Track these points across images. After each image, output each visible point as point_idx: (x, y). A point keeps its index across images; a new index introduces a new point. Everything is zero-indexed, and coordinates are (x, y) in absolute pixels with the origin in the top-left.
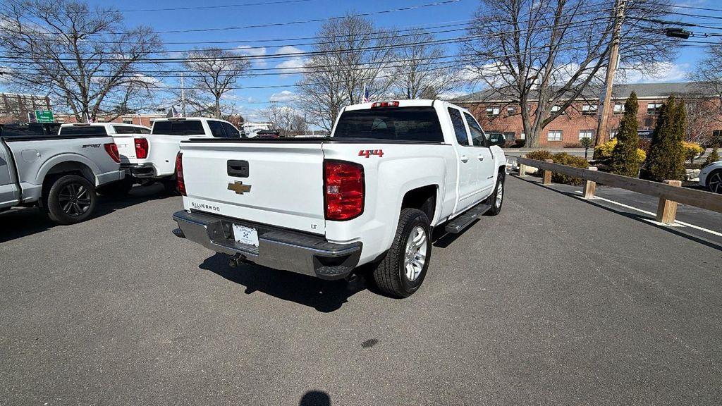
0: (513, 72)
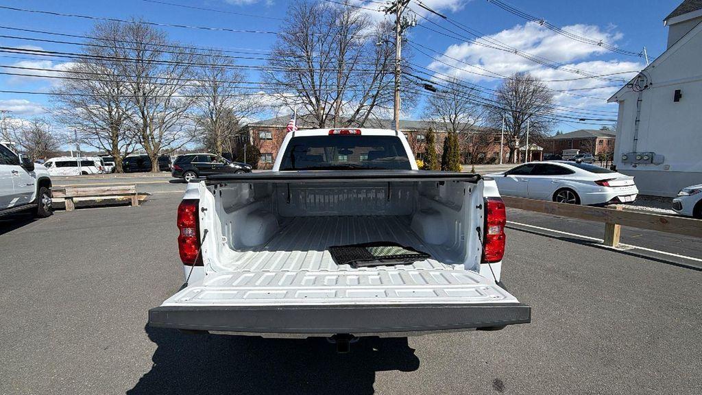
0: (311, 103)
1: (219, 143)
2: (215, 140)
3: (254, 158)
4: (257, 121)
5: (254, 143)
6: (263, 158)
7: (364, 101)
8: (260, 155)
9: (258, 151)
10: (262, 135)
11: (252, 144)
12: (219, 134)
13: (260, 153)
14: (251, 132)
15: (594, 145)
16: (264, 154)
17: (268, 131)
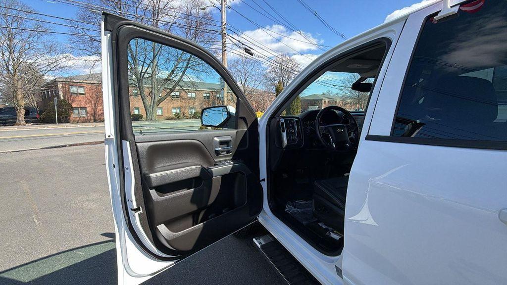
1: (20, 97)
2: (15, 92)
3: (66, 112)
4: (66, 76)
5: (64, 97)
6: (76, 112)
7: (178, 63)
8: (72, 109)
9: (70, 105)
10: (74, 89)
11: (62, 98)
12: (19, 86)
13: (72, 107)
14: (60, 86)
15: (322, 104)
16: (77, 108)
17: (80, 86)
